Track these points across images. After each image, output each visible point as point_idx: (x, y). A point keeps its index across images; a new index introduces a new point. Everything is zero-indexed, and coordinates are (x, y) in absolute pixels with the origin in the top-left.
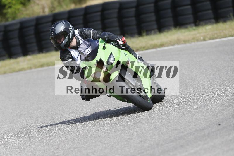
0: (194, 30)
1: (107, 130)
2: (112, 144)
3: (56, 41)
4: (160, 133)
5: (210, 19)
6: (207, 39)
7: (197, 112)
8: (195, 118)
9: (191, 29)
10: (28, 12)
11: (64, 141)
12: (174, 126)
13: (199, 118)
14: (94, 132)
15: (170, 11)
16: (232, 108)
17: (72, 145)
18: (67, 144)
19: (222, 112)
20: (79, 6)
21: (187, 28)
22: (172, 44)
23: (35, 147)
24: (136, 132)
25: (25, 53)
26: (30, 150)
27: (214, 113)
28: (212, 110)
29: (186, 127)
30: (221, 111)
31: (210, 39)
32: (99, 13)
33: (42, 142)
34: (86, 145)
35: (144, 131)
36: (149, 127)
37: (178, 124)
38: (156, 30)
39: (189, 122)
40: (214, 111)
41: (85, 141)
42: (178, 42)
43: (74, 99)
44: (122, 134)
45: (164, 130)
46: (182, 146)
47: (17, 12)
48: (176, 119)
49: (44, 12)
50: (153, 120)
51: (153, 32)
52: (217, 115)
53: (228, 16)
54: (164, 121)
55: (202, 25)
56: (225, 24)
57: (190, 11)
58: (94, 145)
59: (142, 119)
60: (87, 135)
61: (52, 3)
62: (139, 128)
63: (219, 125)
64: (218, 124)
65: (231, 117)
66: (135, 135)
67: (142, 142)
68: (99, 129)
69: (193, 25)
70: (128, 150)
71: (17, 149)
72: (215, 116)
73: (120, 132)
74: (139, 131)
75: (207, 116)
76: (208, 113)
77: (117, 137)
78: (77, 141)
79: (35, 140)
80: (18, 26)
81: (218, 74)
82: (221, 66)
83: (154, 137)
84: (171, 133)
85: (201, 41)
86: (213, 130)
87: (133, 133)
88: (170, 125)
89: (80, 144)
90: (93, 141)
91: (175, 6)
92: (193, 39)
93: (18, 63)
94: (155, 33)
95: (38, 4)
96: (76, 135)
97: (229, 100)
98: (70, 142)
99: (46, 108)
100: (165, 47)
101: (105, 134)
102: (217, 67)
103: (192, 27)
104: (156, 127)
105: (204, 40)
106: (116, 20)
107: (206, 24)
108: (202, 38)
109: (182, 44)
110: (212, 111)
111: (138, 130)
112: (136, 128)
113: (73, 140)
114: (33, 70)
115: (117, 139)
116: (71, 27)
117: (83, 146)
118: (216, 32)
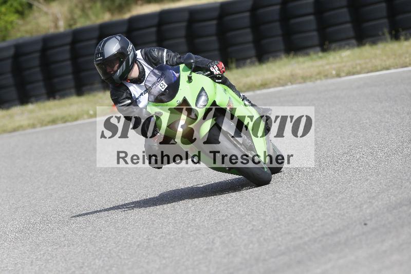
0: (321, 58)
1: (169, 234)
2: (178, 258)
3: (106, 70)
4: (262, 239)
5: (348, 39)
6: (343, 74)
7: (327, 203)
8: (323, 212)
9: (314, 56)
10: (28, 27)
11: (93, 254)
12: (285, 226)
13: (329, 212)
14: (145, 237)
15: (277, 24)
16: (388, 194)
17: (106, 261)
18: (99, 260)
19: (370, 202)
20: (117, 17)
21: (307, 54)
22: (280, 82)
23: (43, 264)
24: (220, 237)
25: (24, 99)
26: (34, 270)
27: (355, 204)
28: (352, 199)
29: (306, 229)
30: (368, 201)
31: (349, 73)
32: (154, 29)
33: (54, 255)
34: (132, 260)
35: (233, 235)
36: (242, 229)
37: (293, 223)
38: (254, 59)
39: (312, 220)
40: (355, 200)
41: (129, 254)
42: (293, 79)
43: (110, 181)
44: (195, 242)
45: (269, 234)
46: (299, 262)
47: (9, 27)
48: (289, 215)
49: (56, 26)
50: (250, 217)
51: (248, 61)
52: (360, 207)
53: (380, 33)
54: (268, 218)
55: (334, 50)
56: (375, 47)
57: (314, 26)
58: (146, 261)
59: (229, 215)
60: (133, 242)
61: (71, 12)
62: (224, 231)
63: (365, 224)
64: (363, 224)
65: (385, 210)
66: (218, 244)
67: (231, 256)
68: (154, 232)
69: (318, 49)
70: (205, 269)
71: (10, 269)
72: (358, 209)
73: (192, 238)
74: (224, 236)
75: (344, 209)
76: (345, 205)
77: (185, 247)
78: (115, 253)
79: (42, 253)
80: (11, 52)
81: (362, 135)
82: (368, 121)
83: (251, 246)
84: (280, 239)
85: (333, 77)
86: (354, 234)
87: (214, 239)
88: (278, 225)
89: (121, 258)
90: (144, 254)
91: (286, 17)
92: (319, 73)
93: (11, 116)
94: (252, 63)
95: (46, 14)
96: (115, 243)
97: (382, 181)
98: (104, 256)
99: (62, 196)
100: (269, 88)
101: (165, 242)
102: (361, 122)
103: (316, 53)
104: (255, 228)
105: (338, 76)
106: (183, 40)
107: (341, 48)
108: (334, 72)
109: (300, 83)
110: (352, 201)
111: (223, 234)
112: (219, 231)
113: (110, 253)
114: (38, 129)
115: (187, 249)
116: (131, 46)
117: (127, 262)
118: (358, 62)
